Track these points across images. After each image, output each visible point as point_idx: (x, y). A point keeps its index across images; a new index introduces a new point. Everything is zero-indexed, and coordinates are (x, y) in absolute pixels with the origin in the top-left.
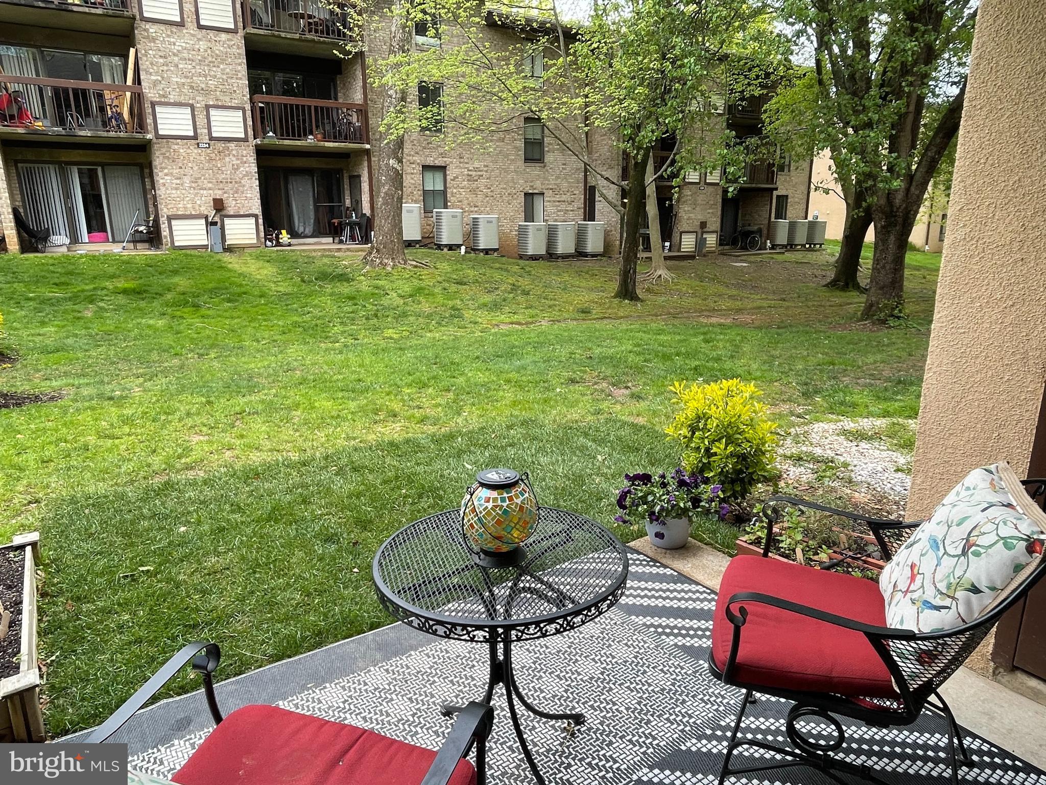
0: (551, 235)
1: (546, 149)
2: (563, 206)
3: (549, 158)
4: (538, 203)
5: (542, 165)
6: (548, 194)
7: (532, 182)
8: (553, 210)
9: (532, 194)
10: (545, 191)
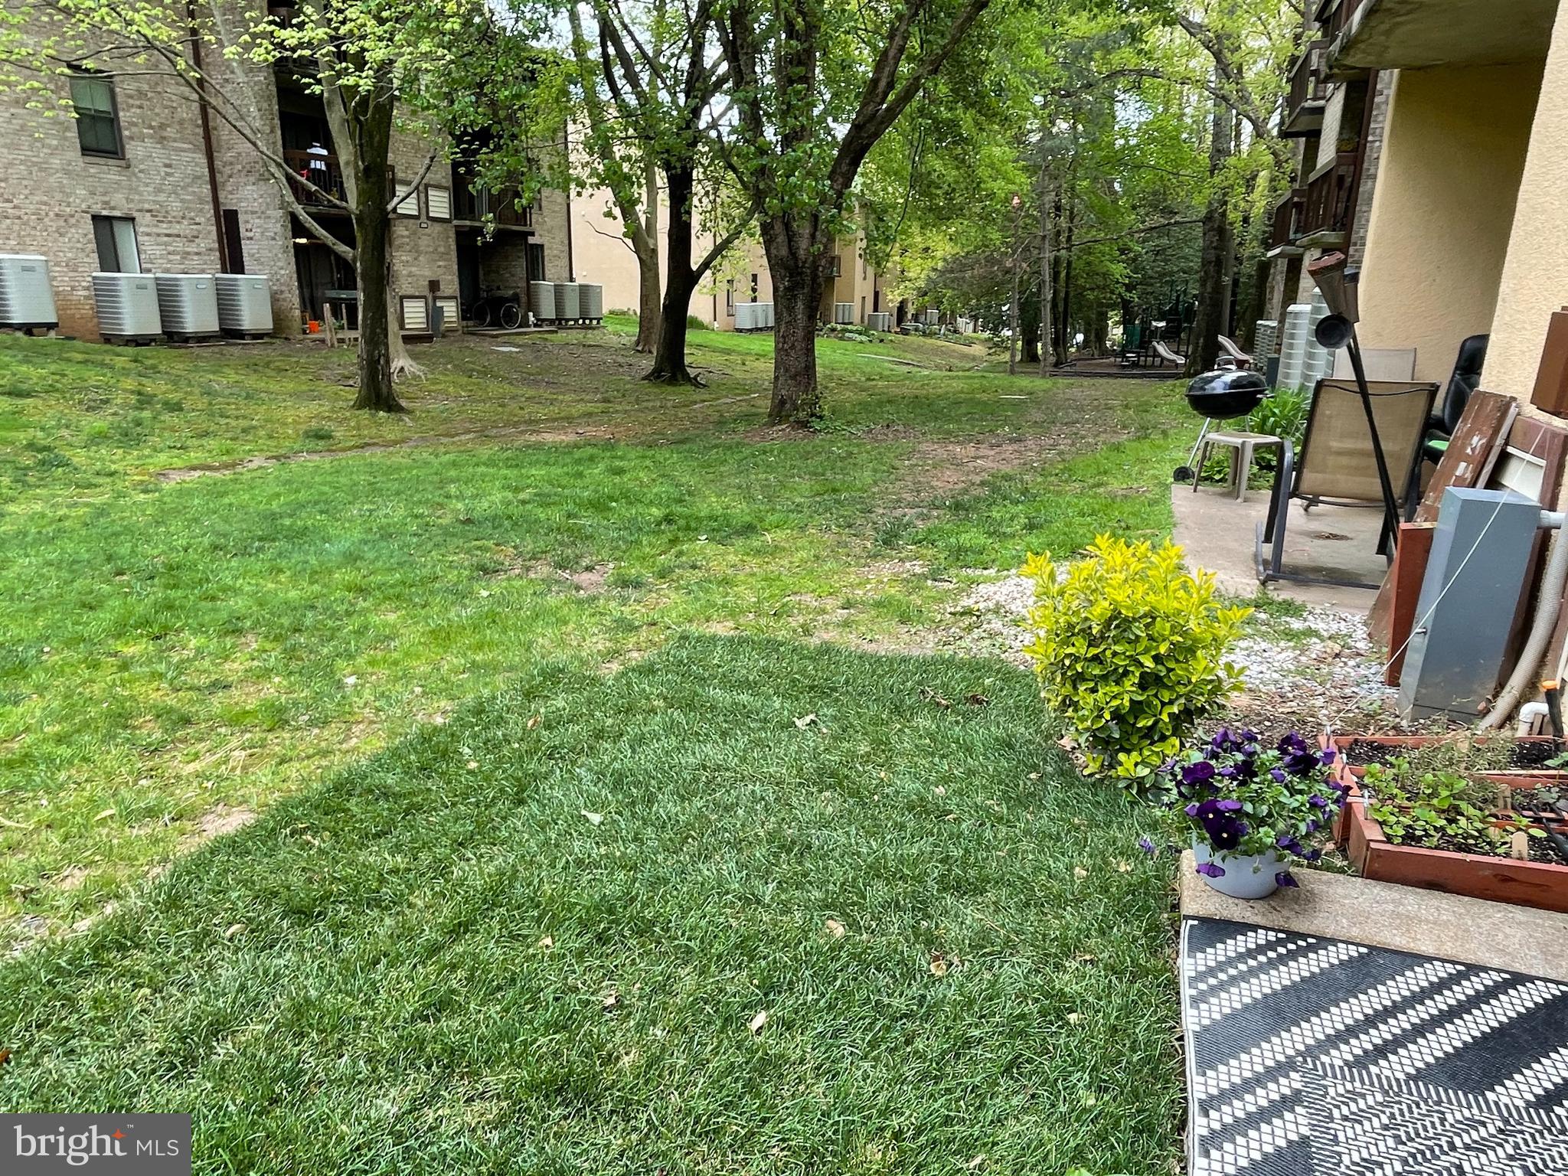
0: (167, 298)
1: (126, 133)
2: (179, 245)
3: (134, 150)
4: (125, 238)
5: (122, 163)
6: (144, 221)
7: (105, 194)
8: (158, 251)
9: (109, 219)
10: (135, 214)
